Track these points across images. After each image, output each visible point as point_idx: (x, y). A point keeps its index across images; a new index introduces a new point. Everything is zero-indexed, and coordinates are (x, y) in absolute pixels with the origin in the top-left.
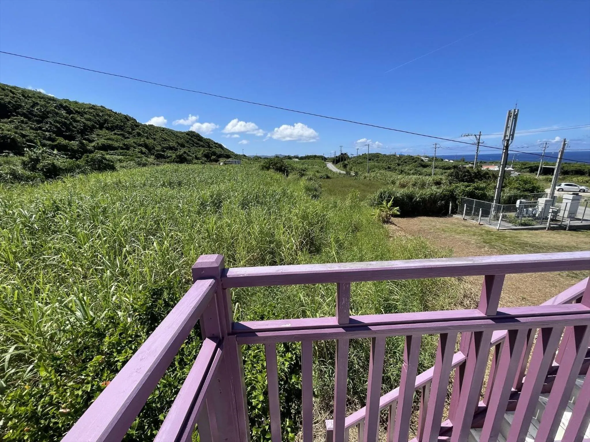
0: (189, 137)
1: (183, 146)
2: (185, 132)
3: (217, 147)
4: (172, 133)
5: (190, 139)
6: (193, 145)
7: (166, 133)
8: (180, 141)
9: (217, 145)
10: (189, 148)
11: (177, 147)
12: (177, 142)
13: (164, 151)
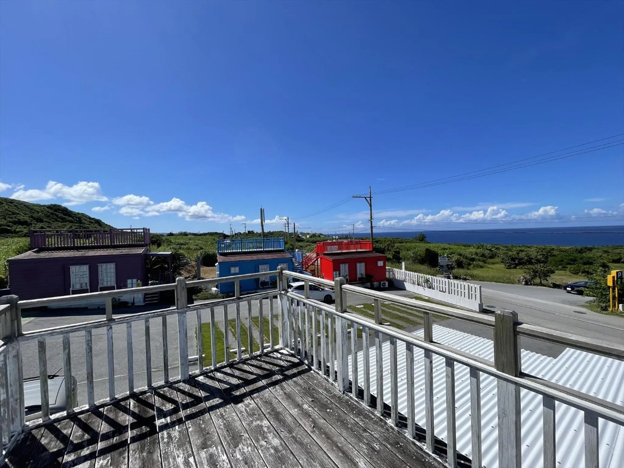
0: (52, 211)
1: (40, 220)
2: (45, 206)
3: (92, 223)
4: (25, 206)
5: (52, 214)
6: (56, 221)
7: (16, 206)
8: (35, 215)
9: (93, 221)
10: (50, 223)
11: (31, 221)
12: (32, 217)
13: (9, 226)
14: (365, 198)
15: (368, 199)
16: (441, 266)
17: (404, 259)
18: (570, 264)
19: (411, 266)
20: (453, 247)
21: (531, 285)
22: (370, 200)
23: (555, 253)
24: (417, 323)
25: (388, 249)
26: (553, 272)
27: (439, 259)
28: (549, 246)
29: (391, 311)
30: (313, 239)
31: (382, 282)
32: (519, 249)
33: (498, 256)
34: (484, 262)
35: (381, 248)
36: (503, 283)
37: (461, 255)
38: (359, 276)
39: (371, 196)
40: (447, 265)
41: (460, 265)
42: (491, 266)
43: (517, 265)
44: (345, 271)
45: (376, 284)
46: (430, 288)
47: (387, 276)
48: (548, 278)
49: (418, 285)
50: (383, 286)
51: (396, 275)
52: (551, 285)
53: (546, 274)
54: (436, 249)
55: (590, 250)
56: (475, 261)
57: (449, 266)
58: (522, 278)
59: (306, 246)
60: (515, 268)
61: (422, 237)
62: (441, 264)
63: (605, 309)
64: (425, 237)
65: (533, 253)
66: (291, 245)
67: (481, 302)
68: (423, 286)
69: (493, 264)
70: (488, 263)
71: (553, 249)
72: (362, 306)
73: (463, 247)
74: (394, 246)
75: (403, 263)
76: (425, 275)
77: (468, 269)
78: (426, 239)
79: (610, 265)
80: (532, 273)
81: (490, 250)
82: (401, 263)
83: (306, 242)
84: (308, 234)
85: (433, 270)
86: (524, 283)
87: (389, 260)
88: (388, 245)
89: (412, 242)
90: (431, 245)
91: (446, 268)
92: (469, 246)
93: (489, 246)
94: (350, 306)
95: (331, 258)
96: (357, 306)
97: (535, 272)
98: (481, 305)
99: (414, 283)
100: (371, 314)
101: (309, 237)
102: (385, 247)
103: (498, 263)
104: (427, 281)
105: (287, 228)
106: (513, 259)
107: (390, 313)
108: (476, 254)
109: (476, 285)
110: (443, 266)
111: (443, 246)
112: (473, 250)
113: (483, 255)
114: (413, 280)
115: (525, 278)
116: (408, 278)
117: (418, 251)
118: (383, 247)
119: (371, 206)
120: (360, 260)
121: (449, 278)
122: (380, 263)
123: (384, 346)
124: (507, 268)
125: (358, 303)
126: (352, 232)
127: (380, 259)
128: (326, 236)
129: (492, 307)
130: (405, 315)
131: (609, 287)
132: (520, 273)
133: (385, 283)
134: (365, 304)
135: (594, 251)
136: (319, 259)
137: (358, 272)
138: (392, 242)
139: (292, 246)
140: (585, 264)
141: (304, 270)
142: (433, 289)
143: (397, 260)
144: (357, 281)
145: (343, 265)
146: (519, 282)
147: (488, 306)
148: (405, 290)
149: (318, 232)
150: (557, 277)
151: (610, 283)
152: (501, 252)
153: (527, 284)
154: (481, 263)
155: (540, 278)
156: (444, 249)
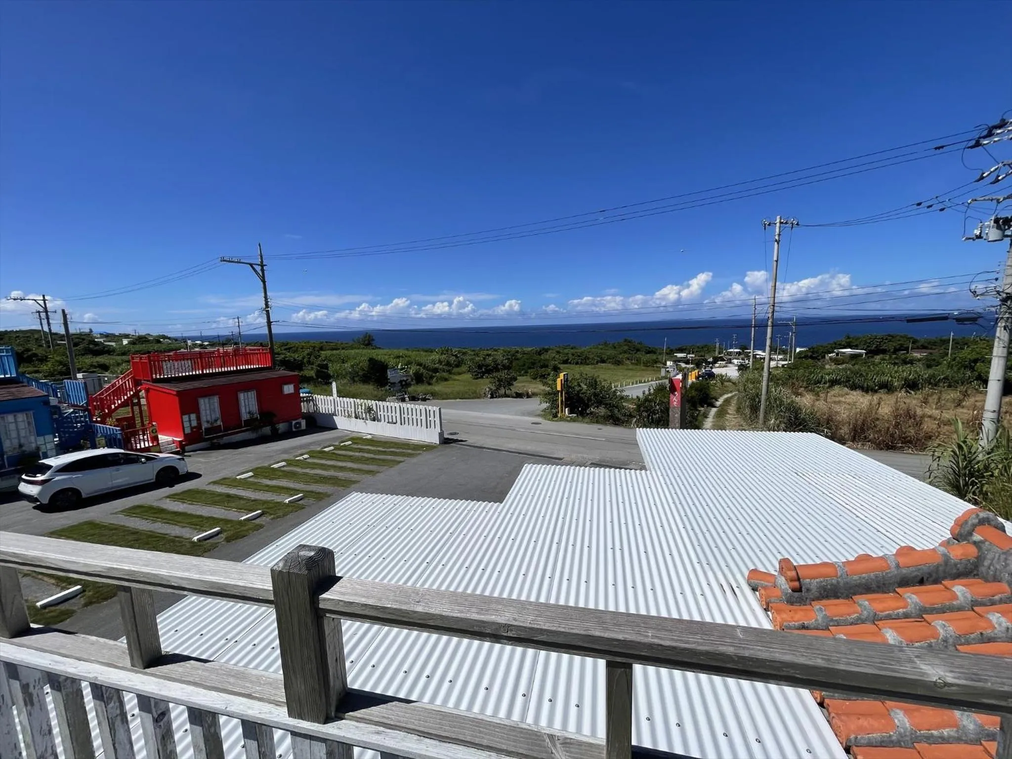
14: (251, 265)
15: (258, 268)
16: (392, 383)
17: (338, 376)
18: (530, 368)
19: (348, 388)
20: (410, 353)
21: (496, 397)
22: (263, 270)
23: (519, 356)
24: (351, 481)
25: (309, 363)
26: (515, 379)
27: (389, 373)
28: (514, 348)
29: (307, 471)
30: (138, 347)
31: (294, 422)
32: (486, 352)
33: (465, 364)
34: (450, 372)
35: (295, 360)
36: (469, 398)
37: (420, 364)
38: (245, 416)
39: (262, 262)
40: (401, 382)
41: (419, 379)
42: (457, 377)
43: (484, 373)
44: (212, 410)
45: (282, 427)
46: (374, 420)
47: (304, 410)
48: (511, 387)
49: (356, 418)
50: (296, 427)
51: (320, 406)
52: (514, 395)
53: (509, 383)
54: (386, 357)
55: (547, 351)
56: (438, 372)
57: (404, 383)
58: (487, 389)
59: (119, 365)
60: (482, 377)
61: (368, 339)
62: (392, 381)
63: (555, 416)
64: (373, 340)
65: (500, 357)
66: (61, 363)
67: (441, 430)
68: (363, 419)
69: (460, 374)
70: (454, 374)
71: (517, 352)
72: (251, 474)
73: (424, 354)
74: (319, 356)
75: (334, 385)
76: (366, 401)
77: (430, 384)
78: (374, 343)
79: (561, 366)
80: (497, 383)
81: (456, 356)
82: (331, 383)
83: (118, 355)
84: (126, 336)
85: (381, 392)
86: (489, 396)
87: (307, 380)
88: (308, 354)
89: (352, 348)
90: (380, 351)
91: (399, 387)
92: (432, 352)
93: (455, 350)
94: (225, 479)
95: (174, 388)
96: (238, 477)
97: (500, 380)
98: (441, 434)
99: (349, 416)
100: (267, 486)
101: (130, 343)
102: (303, 358)
103: (465, 373)
104: (369, 410)
105: (45, 322)
106: (480, 367)
107: (306, 474)
108: (440, 362)
109: (435, 408)
110: (394, 383)
111: (396, 352)
112: (435, 356)
113: (448, 364)
114: (348, 411)
115: (491, 389)
116: (339, 408)
117: (360, 362)
118: (300, 358)
119: (264, 282)
120: (246, 387)
121: (403, 400)
122: (288, 389)
123: (162, 622)
124: (475, 379)
125: (242, 469)
126: (236, 331)
127: (287, 380)
128: (176, 340)
129: (455, 434)
130: (331, 473)
131: (558, 391)
132: (486, 384)
133: (300, 423)
134: (257, 468)
135: (549, 352)
136: (143, 393)
137: (243, 410)
138: (316, 349)
139: (65, 365)
140: (542, 367)
141: (97, 422)
142: (379, 421)
143: (323, 380)
144: (242, 427)
145: (207, 400)
146: (485, 395)
147: (451, 434)
148: (336, 428)
149: (155, 332)
150: (520, 385)
151: (559, 388)
152: (467, 357)
153: (492, 397)
154: (445, 375)
155: (504, 388)
156: (398, 357)
